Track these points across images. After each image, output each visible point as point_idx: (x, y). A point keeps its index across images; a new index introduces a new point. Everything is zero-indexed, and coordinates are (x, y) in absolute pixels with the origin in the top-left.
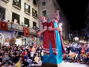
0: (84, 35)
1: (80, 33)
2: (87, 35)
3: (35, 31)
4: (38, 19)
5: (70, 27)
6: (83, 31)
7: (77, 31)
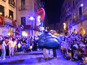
0: (58, 29)
1: (55, 27)
2: (60, 29)
3: (11, 20)
4: (15, 8)
5: (48, 20)
6: (58, 25)
7: (53, 25)
